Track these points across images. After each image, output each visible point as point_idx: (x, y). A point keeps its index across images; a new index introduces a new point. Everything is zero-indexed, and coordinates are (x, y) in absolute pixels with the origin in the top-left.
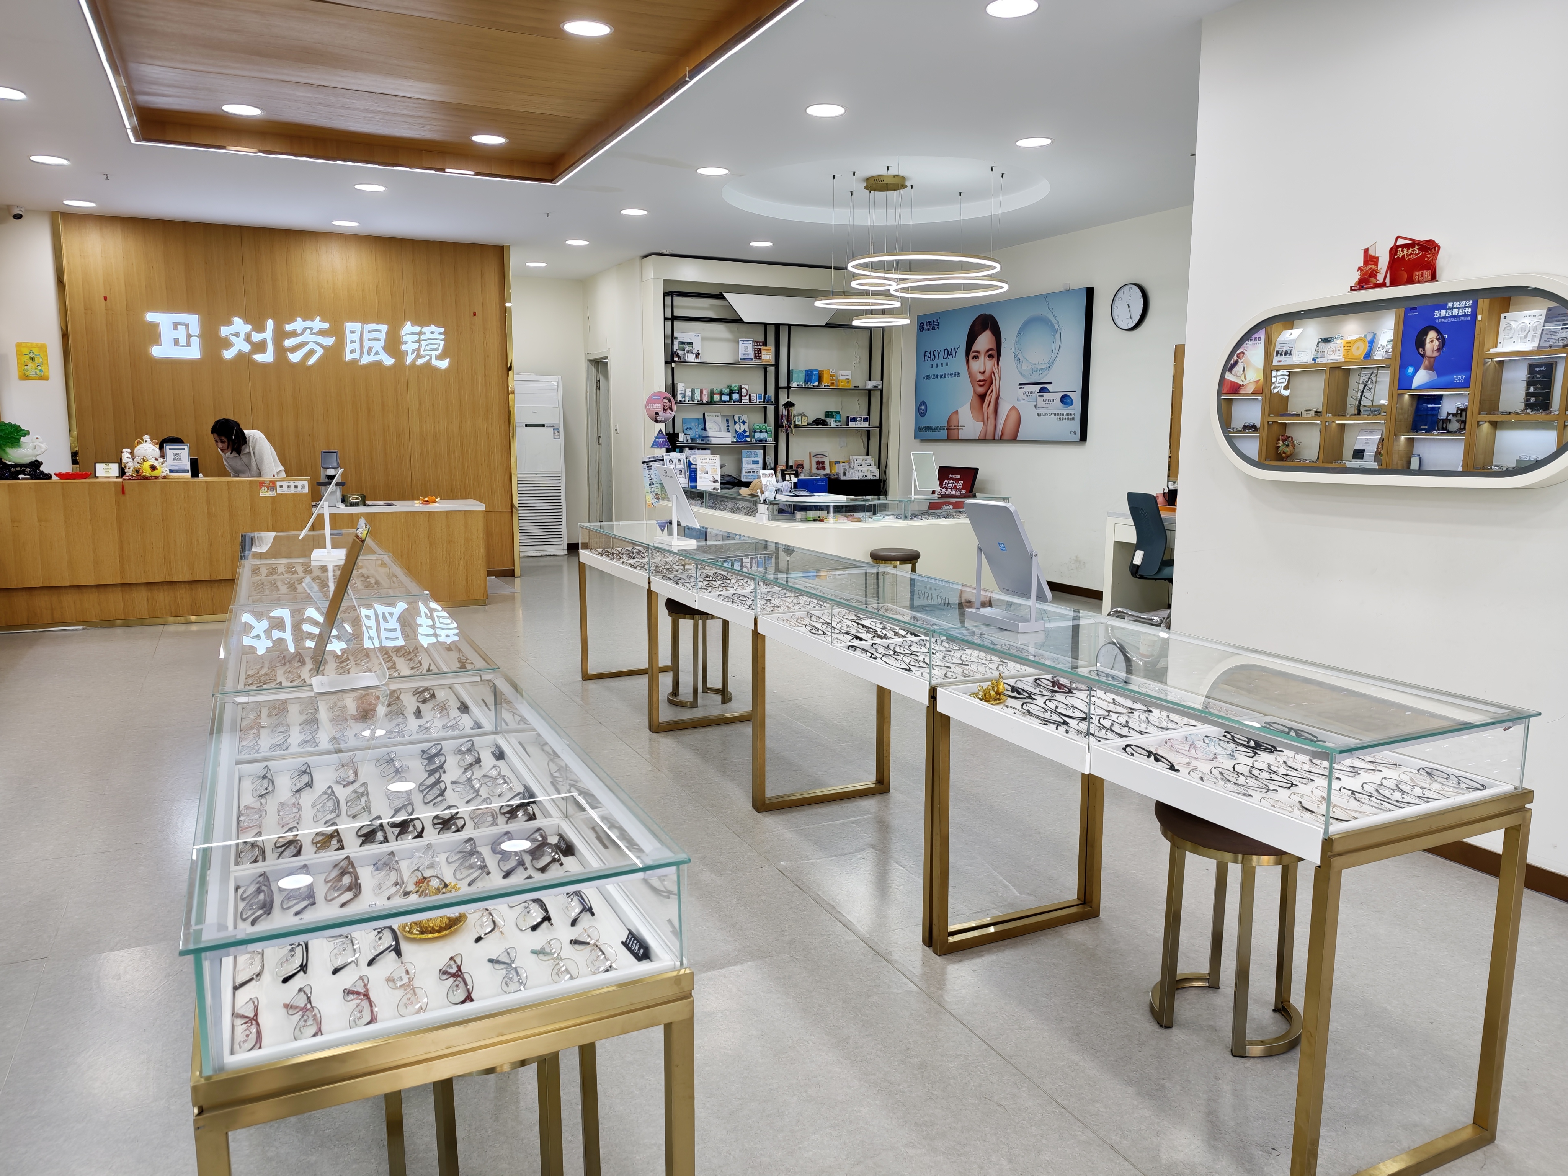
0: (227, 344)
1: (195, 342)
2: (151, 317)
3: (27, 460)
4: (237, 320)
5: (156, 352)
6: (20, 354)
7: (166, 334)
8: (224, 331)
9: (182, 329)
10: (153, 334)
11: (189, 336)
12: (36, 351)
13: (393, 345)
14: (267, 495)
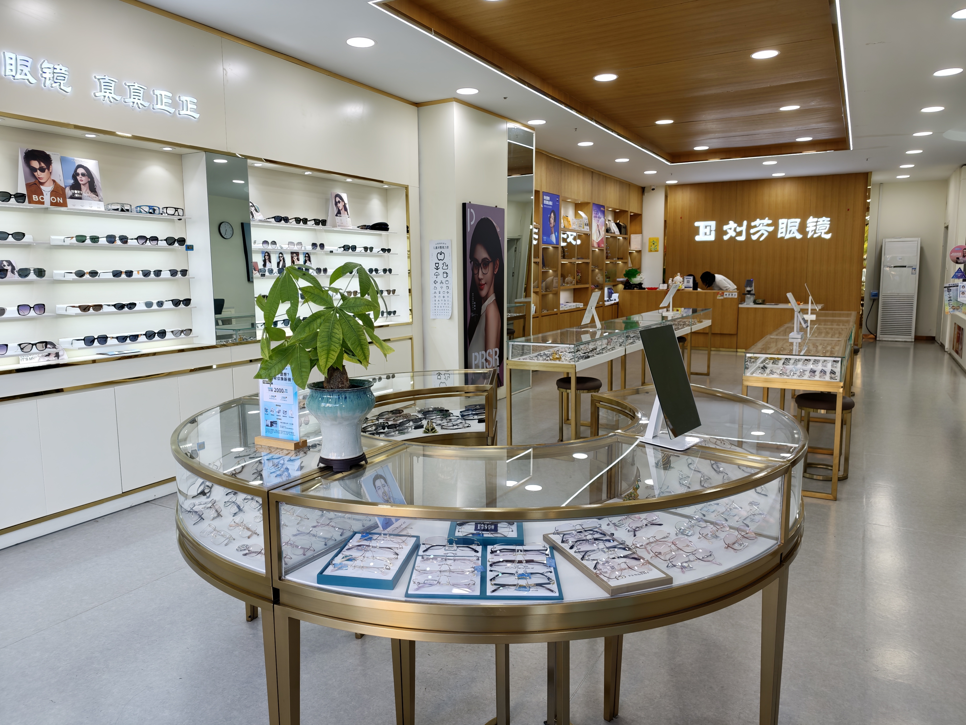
0: (726, 233)
1: (713, 233)
2: (697, 224)
3: (637, 283)
4: (731, 223)
5: (698, 238)
6: (650, 242)
7: (702, 231)
8: (725, 228)
9: (708, 228)
10: (696, 231)
11: (711, 231)
12: (655, 241)
13: (802, 229)
14: (720, 298)
